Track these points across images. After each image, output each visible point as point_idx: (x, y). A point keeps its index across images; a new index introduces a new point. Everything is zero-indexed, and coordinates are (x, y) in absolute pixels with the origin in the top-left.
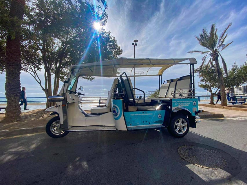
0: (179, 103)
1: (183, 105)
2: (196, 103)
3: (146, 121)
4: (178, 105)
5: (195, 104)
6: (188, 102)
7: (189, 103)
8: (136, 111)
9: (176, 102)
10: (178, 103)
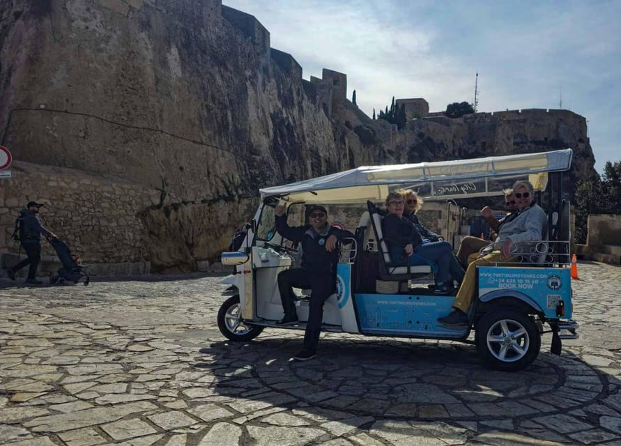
0: (502, 278)
1: (514, 286)
2: (559, 284)
3: (418, 320)
4: (496, 285)
5: (555, 284)
6: (531, 279)
7: (537, 282)
8: (396, 294)
9: (490, 275)
10: (496, 278)
